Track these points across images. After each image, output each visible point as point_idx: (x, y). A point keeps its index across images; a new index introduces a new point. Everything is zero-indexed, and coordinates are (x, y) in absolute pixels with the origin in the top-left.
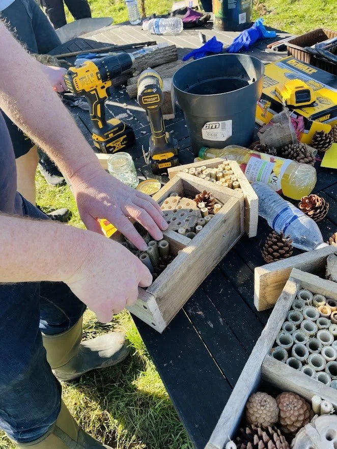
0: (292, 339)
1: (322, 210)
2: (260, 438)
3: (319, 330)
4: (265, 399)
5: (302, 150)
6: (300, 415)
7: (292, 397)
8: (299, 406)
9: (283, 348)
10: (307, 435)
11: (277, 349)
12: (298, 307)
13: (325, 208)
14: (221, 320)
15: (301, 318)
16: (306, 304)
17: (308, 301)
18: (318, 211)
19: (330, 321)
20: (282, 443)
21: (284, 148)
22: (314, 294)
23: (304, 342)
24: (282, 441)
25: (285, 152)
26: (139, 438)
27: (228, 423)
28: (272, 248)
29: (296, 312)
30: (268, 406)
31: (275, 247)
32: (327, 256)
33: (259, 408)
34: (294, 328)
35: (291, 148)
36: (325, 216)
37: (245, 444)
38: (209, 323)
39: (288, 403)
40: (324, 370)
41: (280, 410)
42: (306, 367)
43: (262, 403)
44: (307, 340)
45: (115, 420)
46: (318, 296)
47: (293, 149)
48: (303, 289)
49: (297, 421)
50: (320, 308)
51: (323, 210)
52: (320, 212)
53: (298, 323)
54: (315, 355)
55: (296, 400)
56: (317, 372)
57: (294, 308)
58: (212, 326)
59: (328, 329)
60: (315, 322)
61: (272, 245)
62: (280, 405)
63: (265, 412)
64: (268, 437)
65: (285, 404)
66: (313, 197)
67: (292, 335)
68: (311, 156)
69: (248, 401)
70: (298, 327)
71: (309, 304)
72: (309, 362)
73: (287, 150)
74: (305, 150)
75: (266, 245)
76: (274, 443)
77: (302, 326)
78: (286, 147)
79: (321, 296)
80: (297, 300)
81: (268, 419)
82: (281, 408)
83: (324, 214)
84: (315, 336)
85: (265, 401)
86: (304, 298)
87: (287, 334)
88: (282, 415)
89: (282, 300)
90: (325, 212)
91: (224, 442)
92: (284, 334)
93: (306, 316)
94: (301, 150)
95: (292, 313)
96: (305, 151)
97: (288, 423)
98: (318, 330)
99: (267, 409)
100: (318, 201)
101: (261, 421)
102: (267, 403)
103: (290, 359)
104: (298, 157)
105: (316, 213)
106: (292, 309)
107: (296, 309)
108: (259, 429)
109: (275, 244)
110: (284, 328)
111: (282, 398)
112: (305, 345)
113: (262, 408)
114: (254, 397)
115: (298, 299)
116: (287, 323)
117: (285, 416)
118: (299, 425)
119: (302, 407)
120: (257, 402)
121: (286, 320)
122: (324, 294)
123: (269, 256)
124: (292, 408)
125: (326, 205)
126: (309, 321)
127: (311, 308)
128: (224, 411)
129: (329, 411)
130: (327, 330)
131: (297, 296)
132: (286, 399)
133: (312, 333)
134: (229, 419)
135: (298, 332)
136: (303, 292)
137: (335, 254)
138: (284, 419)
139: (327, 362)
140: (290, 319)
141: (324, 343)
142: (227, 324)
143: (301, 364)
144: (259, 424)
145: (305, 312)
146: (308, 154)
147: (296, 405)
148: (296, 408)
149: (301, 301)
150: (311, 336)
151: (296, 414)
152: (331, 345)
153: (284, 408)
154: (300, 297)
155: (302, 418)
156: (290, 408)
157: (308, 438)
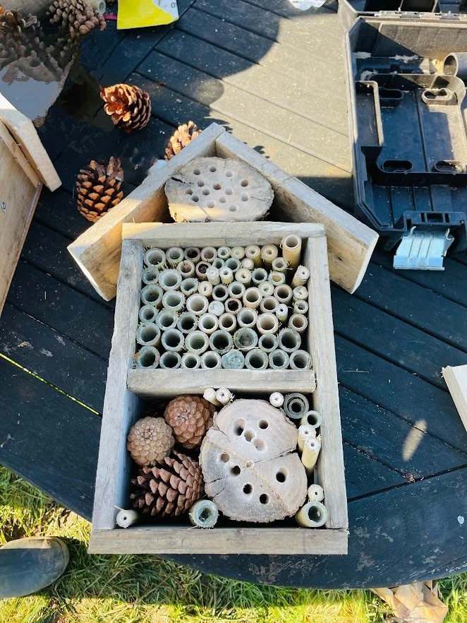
0: (158, 327)
1: (140, 107)
2: (159, 480)
3: (187, 297)
4: (148, 427)
5: (78, 6)
6: (198, 421)
7: (181, 404)
8: (193, 410)
9: (149, 347)
10: (212, 444)
11: (142, 352)
12: (152, 278)
13: (144, 103)
14: (60, 339)
15: (160, 292)
16: (160, 270)
17: (161, 265)
18: (136, 110)
19: (196, 280)
20: (187, 469)
21: (49, 11)
22: (165, 250)
23: (174, 325)
24: (187, 467)
25: (52, 17)
26: (50, 505)
27: (109, 490)
28: (90, 198)
29: (151, 287)
30: (155, 434)
31: (94, 196)
32: (164, 186)
33: (143, 444)
34: (155, 311)
35: (59, 7)
36: (149, 115)
37: (142, 499)
38: (44, 351)
39: (179, 415)
40: (209, 349)
41: (173, 428)
42: (186, 356)
43: (146, 436)
44: (178, 320)
45: (5, 507)
46: (171, 250)
47: (63, 10)
48: (149, 248)
49: (197, 429)
50: (179, 267)
51: (143, 106)
52: (140, 111)
53: (157, 302)
54: (193, 334)
55: (187, 406)
56: (201, 355)
57: (146, 282)
58: (50, 354)
59: (197, 292)
60: (179, 290)
61: (87, 194)
62: (171, 422)
63: (152, 444)
64: (167, 473)
65: (176, 418)
66: (120, 90)
67: (155, 322)
68: (96, 15)
69: (128, 442)
70: (160, 307)
71: (163, 267)
72: (188, 348)
73: (55, 12)
74: (82, 5)
75: (80, 197)
76: (178, 475)
77: (165, 303)
78: (51, 8)
79: (175, 249)
80: (146, 269)
81: (160, 450)
82: (173, 425)
83: (147, 111)
84: (185, 310)
85: (149, 430)
86: (155, 261)
87: (149, 325)
88: (177, 432)
89: (124, 279)
90: (147, 109)
91: (113, 517)
92: (144, 326)
93: (165, 287)
94: (76, 7)
95: (146, 291)
96: (84, 8)
97: (188, 438)
98: (186, 299)
99: (155, 439)
100: (130, 94)
101: (152, 458)
102: (152, 431)
103: (163, 356)
104: (76, 22)
105: (134, 115)
106: (144, 285)
107: (149, 284)
108: (154, 470)
109: (91, 190)
110: (142, 317)
111: (171, 411)
112: (176, 328)
113: (148, 442)
114: (134, 433)
115: (147, 267)
116: (144, 308)
117: (181, 432)
118: (201, 433)
119: (197, 409)
120: (138, 437)
121: (142, 304)
122: (178, 245)
123: (91, 212)
124: (187, 418)
125: (144, 96)
126: (171, 291)
127: (168, 273)
128: (97, 479)
129: (228, 399)
130: (197, 294)
131: (144, 264)
132: (175, 410)
133: (180, 306)
134: (108, 484)
135: (163, 314)
136: (150, 253)
137: (173, 178)
138: (181, 436)
139: (209, 335)
140: (146, 302)
141: (198, 313)
142: (71, 340)
143: (178, 356)
144: (152, 463)
145: (162, 283)
146: (90, 12)
147: (189, 411)
148: (190, 416)
149: (152, 268)
150: (180, 312)
151: (193, 422)
152: (207, 312)
153: (177, 424)
154: (148, 263)
155: (201, 423)
156: (183, 420)
157: (214, 447)
